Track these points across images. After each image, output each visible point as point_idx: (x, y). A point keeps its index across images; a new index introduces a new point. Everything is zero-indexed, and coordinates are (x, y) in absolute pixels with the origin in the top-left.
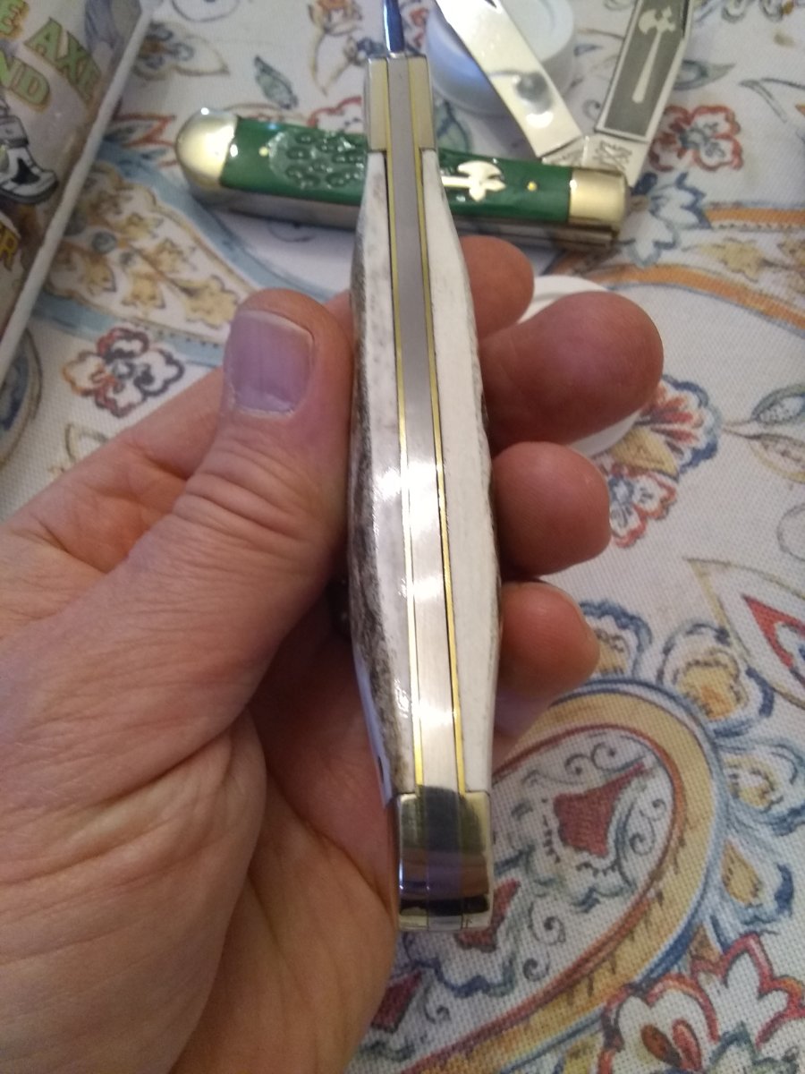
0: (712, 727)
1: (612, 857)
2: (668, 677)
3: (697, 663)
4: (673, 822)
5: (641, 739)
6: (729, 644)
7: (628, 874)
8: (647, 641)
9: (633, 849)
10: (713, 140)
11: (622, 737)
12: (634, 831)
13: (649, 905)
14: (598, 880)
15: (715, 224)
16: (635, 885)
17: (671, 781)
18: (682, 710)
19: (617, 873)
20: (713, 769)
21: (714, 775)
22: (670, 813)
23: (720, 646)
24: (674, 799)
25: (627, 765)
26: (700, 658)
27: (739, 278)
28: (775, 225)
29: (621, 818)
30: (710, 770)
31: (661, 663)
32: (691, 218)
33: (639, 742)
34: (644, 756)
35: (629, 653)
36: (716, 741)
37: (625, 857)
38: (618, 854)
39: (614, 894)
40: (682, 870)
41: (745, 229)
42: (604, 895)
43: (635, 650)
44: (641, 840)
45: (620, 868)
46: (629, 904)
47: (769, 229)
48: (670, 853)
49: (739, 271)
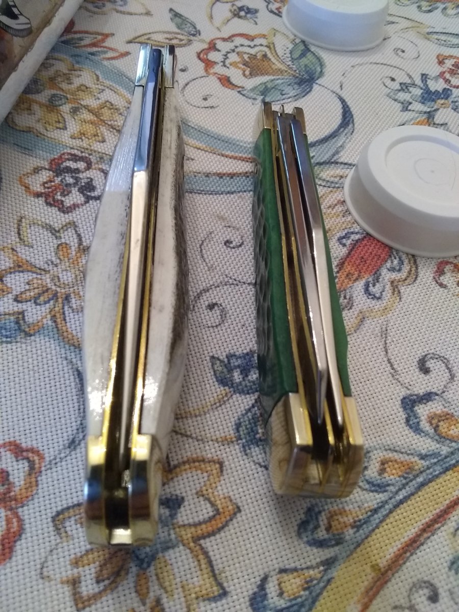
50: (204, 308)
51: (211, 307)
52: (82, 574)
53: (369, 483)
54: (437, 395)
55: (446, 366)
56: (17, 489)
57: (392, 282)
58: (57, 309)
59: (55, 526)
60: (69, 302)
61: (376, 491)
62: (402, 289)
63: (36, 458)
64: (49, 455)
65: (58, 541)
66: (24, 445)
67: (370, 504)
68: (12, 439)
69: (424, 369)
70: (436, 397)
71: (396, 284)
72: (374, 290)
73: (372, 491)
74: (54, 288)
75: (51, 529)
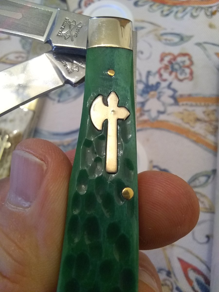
6: (170, 277)
10: (183, 68)
15: (181, 103)
23: (168, 278)
27: (187, 126)
28: (203, 104)
32: (171, 101)
41: (191, 105)
47: (201, 106)
49: (188, 123)
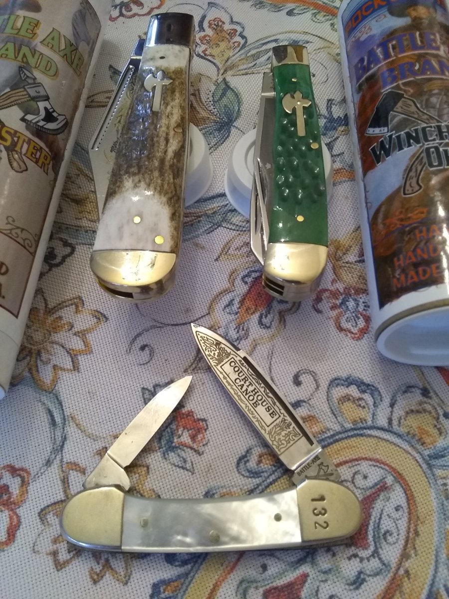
0: (426, 453)
1: (372, 548)
2: (395, 423)
3: (412, 411)
4: (410, 520)
5: (382, 465)
6: (430, 398)
7: (384, 559)
8: (379, 400)
9: (386, 541)
11: (370, 465)
12: (385, 528)
13: (401, 580)
14: (364, 565)
16: (389, 566)
17: (405, 492)
18: (406, 443)
19: (377, 559)
20: (431, 481)
21: (432, 485)
22: (407, 514)
23: (426, 399)
24: (408, 504)
25: (376, 484)
26: (413, 408)
29: (375, 521)
30: (429, 481)
31: (390, 414)
33: (381, 467)
34: (386, 477)
35: (369, 409)
36: (430, 462)
37: (381, 547)
38: (376, 546)
39: (377, 574)
40: (419, 552)
42: (369, 576)
43: (372, 406)
44: (390, 535)
45: (378, 555)
46: (387, 580)
48: (410, 541)
50: (138, 350)
51: (143, 348)
52: (59, 548)
53: (249, 471)
54: (305, 402)
55: (314, 378)
56: (15, 496)
57: (280, 313)
58: (32, 363)
59: (41, 518)
60: (40, 356)
61: (253, 477)
62: (288, 318)
63: (25, 475)
64: (33, 471)
65: (43, 528)
66: (17, 466)
67: (249, 486)
68: (9, 463)
69: (297, 382)
70: (304, 404)
71: (283, 313)
72: (266, 321)
73: (251, 477)
74: (29, 346)
75: (38, 520)
